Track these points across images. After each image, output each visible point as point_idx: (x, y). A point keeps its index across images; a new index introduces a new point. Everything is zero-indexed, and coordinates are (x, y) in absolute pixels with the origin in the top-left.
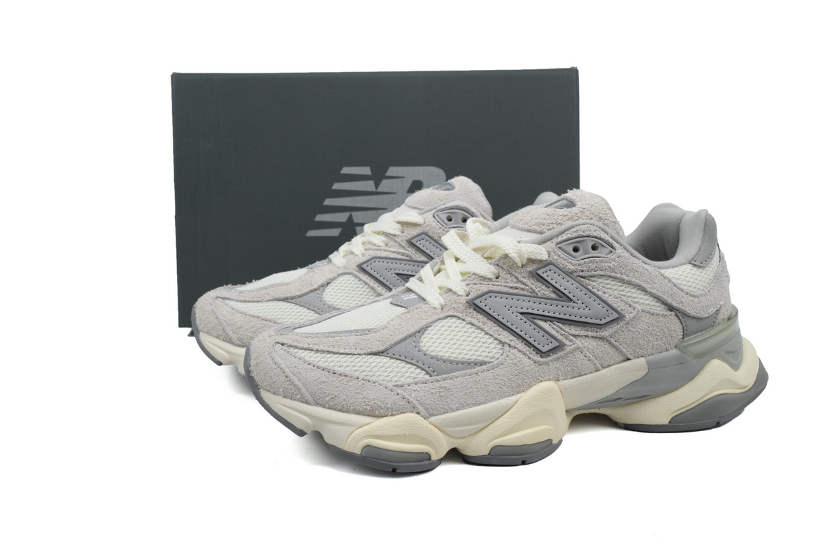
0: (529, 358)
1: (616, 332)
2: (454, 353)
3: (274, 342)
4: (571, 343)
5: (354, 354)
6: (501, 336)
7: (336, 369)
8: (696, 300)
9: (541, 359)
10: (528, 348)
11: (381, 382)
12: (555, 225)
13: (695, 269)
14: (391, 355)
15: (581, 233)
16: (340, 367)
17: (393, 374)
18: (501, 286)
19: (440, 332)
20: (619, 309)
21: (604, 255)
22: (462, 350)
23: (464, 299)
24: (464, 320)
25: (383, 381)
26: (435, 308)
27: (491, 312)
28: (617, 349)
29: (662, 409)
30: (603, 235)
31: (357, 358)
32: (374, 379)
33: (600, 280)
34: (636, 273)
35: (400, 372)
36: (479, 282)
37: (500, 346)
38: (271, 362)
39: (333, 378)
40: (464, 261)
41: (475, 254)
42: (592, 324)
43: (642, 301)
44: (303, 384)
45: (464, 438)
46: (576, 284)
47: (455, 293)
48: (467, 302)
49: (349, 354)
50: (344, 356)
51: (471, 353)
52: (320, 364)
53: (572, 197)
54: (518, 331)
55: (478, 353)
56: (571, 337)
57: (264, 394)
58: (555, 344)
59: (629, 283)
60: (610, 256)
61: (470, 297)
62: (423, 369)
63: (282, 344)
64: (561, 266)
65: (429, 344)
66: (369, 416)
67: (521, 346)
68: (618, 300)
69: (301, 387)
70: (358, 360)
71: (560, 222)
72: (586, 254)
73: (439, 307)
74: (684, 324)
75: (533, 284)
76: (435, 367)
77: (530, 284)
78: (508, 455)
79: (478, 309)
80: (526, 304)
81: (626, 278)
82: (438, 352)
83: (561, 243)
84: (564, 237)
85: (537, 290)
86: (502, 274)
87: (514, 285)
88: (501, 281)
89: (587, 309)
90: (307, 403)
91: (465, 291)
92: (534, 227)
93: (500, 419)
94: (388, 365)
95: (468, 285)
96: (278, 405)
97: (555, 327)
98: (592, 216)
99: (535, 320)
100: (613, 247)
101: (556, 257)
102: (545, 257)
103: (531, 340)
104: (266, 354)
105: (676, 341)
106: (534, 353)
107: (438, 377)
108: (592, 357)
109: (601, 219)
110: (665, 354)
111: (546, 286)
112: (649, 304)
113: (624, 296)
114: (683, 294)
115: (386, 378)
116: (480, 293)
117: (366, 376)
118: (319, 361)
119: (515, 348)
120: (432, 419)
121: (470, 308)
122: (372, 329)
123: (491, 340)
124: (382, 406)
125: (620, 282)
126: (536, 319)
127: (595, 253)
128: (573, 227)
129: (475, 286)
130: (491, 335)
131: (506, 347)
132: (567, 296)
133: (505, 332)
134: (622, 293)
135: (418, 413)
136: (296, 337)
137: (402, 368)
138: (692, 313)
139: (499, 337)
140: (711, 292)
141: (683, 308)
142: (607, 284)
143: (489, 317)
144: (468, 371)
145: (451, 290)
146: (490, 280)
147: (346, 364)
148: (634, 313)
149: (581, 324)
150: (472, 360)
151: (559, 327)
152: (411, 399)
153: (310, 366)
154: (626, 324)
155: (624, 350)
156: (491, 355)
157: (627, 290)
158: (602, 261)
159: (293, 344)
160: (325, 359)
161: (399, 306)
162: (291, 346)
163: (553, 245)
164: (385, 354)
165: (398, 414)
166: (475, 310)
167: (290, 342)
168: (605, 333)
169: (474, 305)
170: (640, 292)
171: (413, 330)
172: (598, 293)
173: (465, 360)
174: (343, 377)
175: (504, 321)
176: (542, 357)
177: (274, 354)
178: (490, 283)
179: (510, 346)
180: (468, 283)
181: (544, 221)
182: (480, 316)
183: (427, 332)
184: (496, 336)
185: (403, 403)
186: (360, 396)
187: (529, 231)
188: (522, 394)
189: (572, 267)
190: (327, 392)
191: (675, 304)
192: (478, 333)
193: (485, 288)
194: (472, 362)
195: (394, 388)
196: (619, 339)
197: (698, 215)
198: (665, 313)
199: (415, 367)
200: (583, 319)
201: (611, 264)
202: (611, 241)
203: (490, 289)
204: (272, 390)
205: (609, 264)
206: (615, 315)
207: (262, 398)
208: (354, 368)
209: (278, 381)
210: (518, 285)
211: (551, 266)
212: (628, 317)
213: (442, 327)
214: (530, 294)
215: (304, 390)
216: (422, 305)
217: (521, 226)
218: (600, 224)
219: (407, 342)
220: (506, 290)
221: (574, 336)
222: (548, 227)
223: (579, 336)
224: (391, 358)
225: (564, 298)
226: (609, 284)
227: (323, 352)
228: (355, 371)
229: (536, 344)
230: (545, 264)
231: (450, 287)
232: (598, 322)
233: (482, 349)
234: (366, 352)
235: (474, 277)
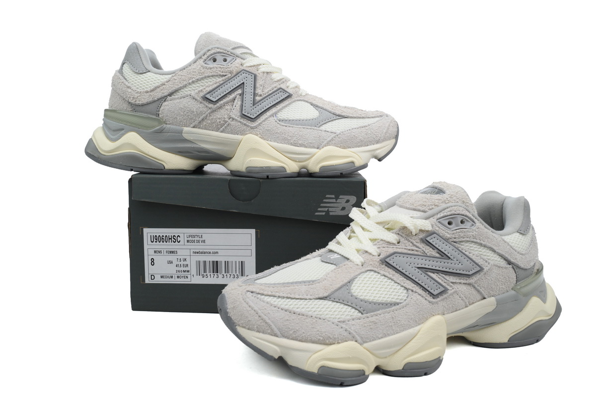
0: (426, 299)
1: (478, 280)
2: (376, 297)
3: (245, 291)
4: (451, 288)
5: (306, 299)
6: (405, 284)
7: (295, 310)
8: (524, 257)
9: (434, 300)
10: (424, 292)
11: (329, 319)
12: (433, 206)
13: (521, 236)
14: (332, 299)
15: (453, 212)
16: (297, 308)
17: (336, 313)
18: (402, 248)
19: (364, 282)
20: (480, 264)
21: (469, 227)
22: (381, 294)
23: (378, 259)
24: (379, 273)
25: (329, 318)
26: (358, 265)
27: (397, 267)
28: (478, 291)
29: (503, 332)
30: (468, 214)
31: (308, 302)
32: (322, 317)
33: (467, 244)
34: (489, 239)
35: (341, 311)
36: (386, 246)
37: (405, 291)
38: (247, 306)
39: (294, 316)
40: (371, 230)
41: (378, 226)
42: (464, 274)
43: (492, 258)
44: (272, 322)
45: (386, 357)
46: (452, 247)
47: (370, 254)
48: (380, 260)
49: (303, 299)
50: (299, 300)
51: (387, 296)
52: (283, 306)
53: (441, 187)
54: (417, 280)
55: (392, 296)
56: (451, 284)
57: (240, 330)
58: (442, 289)
59: (485, 246)
60: (472, 227)
61: (381, 257)
62: (356, 309)
63: (252, 292)
64: (441, 235)
65: (358, 291)
66: (321, 344)
67: (420, 291)
68: (479, 258)
69: (271, 324)
70: (310, 303)
71: (437, 204)
72: (457, 226)
73: (360, 264)
74: (517, 273)
75: (423, 247)
76: (364, 307)
77: (422, 247)
78: (416, 369)
79: (389, 265)
80: (420, 261)
81: (483, 243)
82: (365, 296)
83: (440, 219)
84: (442, 215)
85: (426, 252)
86: (402, 240)
87: (411, 248)
88: (401, 245)
89: (460, 264)
90: (276, 335)
91: (377, 252)
92: (419, 207)
93: (410, 344)
94: (332, 306)
95: (378, 248)
96: (252, 337)
97: (440, 277)
98: (458, 200)
99: (427, 273)
100: (474, 222)
101: (437, 229)
102: (430, 228)
103: (426, 287)
104: (241, 300)
105: (513, 285)
106: (428, 295)
107: (368, 315)
108: (464, 298)
109: (463, 202)
110: (506, 294)
111: (433, 249)
112: (497, 260)
113: (482, 254)
114: (516, 253)
115: (331, 316)
116: (388, 254)
117: (317, 315)
118: (281, 304)
119: (416, 292)
120: (365, 345)
121: (382, 264)
122: (316, 281)
123: (399, 287)
124: (331, 337)
125: (479, 245)
126: (427, 271)
127: (462, 226)
128: (448, 208)
129: (384, 249)
130: (398, 284)
131: (410, 292)
132: (447, 256)
133: (408, 281)
134: (480, 253)
135: (356, 341)
136: (261, 287)
137: (342, 308)
138: (522, 266)
139: (404, 285)
140: (531, 251)
141: (517, 262)
142: (471, 247)
143: (396, 271)
144: (388, 310)
145: (366, 252)
146: (394, 244)
147: (302, 306)
148: (489, 266)
149: (457, 275)
150: (388, 302)
151: (443, 277)
152: (352, 331)
153: (276, 308)
154: (484, 274)
155: (483, 292)
156: (400, 298)
157: (484, 250)
158: (468, 231)
159: (260, 292)
160: (285, 303)
161: (329, 263)
162: (259, 294)
163: (435, 220)
164: (328, 298)
165: (342, 342)
166: (386, 266)
167: (258, 291)
168: (472, 280)
169: (386, 263)
170: (491, 252)
171: (346, 281)
172: (466, 253)
173: (384, 302)
174: (301, 316)
175: (407, 273)
176: (434, 298)
177: (248, 300)
178: (394, 246)
179: (412, 291)
180: (378, 246)
181: (425, 204)
182: (390, 270)
183: (354, 282)
184: (402, 284)
185: (346, 334)
186: (315, 330)
187: (414, 210)
188: (422, 325)
189: (448, 236)
190: (291, 328)
191: (512, 260)
192: (390, 282)
193: (391, 250)
194: (389, 303)
195: (339, 323)
196: (480, 284)
197: (519, 199)
198: (506, 266)
199: (351, 308)
200: (458, 272)
201: (474, 233)
202: (472, 217)
203: (394, 251)
204: (247, 327)
205: (472, 234)
206: (478, 269)
207: (238, 333)
208: (308, 309)
209: (253, 320)
210: (414, 248)
211: (435, 235)
212: (486, 269)
213: (365, 278)
214: (422, 254)
215: (273, 326)
216: (347, 262)
217: (408, 207)
218: (464, 205)
219: (343, 289)
220: (406, 251)
221: (452, 283)
222: (428, 208)
223: (455, 283)
224: (333, 301)
225: (445, 257)
226: (472, 247)
227: (284, 297)
228: (309, 311)
229: (429, 289)
230: (431, 233)
231: (366, 250)
232: (467, 273)
233: (394, 294)
234: (315, 298)
235: (382, 242)
